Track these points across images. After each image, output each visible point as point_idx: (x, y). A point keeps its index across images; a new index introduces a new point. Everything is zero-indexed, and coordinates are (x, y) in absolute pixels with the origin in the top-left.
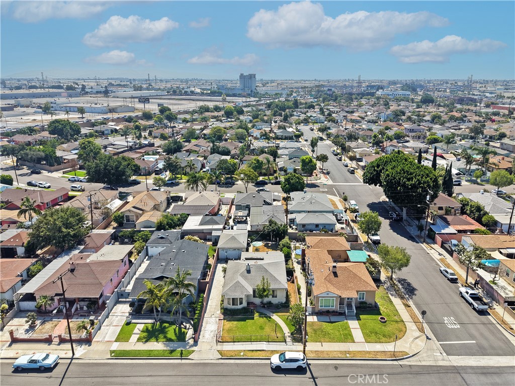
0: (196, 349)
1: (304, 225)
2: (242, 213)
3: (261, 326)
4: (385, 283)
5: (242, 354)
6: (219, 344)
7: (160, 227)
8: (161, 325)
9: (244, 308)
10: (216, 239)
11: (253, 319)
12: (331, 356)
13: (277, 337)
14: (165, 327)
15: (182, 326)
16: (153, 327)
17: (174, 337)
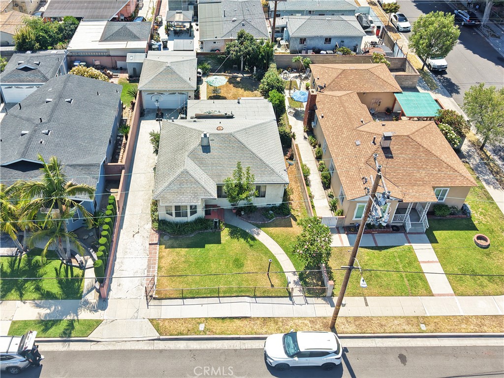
0: (105, 318)
1: (303, 40)
2: (182, 16)
3: (236, 260)
4: (470, 156)
5: (202, 327)
6: (152, 302)
7: (24, 45)
8: (29, 261)
9: (199, 221)
10: (134, 69)
11: (219, 242)
12: (389, 330)
13: (272, 286)
14: (37, 266)
15: (74, 263)
16: (12, 265)
17: (56, 289)
